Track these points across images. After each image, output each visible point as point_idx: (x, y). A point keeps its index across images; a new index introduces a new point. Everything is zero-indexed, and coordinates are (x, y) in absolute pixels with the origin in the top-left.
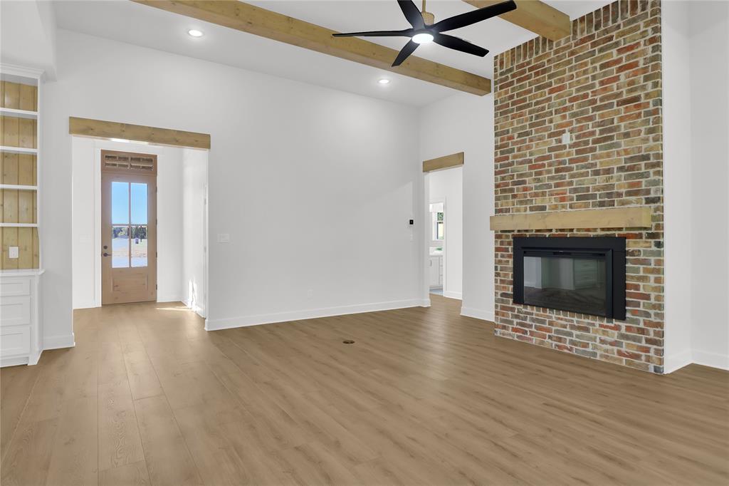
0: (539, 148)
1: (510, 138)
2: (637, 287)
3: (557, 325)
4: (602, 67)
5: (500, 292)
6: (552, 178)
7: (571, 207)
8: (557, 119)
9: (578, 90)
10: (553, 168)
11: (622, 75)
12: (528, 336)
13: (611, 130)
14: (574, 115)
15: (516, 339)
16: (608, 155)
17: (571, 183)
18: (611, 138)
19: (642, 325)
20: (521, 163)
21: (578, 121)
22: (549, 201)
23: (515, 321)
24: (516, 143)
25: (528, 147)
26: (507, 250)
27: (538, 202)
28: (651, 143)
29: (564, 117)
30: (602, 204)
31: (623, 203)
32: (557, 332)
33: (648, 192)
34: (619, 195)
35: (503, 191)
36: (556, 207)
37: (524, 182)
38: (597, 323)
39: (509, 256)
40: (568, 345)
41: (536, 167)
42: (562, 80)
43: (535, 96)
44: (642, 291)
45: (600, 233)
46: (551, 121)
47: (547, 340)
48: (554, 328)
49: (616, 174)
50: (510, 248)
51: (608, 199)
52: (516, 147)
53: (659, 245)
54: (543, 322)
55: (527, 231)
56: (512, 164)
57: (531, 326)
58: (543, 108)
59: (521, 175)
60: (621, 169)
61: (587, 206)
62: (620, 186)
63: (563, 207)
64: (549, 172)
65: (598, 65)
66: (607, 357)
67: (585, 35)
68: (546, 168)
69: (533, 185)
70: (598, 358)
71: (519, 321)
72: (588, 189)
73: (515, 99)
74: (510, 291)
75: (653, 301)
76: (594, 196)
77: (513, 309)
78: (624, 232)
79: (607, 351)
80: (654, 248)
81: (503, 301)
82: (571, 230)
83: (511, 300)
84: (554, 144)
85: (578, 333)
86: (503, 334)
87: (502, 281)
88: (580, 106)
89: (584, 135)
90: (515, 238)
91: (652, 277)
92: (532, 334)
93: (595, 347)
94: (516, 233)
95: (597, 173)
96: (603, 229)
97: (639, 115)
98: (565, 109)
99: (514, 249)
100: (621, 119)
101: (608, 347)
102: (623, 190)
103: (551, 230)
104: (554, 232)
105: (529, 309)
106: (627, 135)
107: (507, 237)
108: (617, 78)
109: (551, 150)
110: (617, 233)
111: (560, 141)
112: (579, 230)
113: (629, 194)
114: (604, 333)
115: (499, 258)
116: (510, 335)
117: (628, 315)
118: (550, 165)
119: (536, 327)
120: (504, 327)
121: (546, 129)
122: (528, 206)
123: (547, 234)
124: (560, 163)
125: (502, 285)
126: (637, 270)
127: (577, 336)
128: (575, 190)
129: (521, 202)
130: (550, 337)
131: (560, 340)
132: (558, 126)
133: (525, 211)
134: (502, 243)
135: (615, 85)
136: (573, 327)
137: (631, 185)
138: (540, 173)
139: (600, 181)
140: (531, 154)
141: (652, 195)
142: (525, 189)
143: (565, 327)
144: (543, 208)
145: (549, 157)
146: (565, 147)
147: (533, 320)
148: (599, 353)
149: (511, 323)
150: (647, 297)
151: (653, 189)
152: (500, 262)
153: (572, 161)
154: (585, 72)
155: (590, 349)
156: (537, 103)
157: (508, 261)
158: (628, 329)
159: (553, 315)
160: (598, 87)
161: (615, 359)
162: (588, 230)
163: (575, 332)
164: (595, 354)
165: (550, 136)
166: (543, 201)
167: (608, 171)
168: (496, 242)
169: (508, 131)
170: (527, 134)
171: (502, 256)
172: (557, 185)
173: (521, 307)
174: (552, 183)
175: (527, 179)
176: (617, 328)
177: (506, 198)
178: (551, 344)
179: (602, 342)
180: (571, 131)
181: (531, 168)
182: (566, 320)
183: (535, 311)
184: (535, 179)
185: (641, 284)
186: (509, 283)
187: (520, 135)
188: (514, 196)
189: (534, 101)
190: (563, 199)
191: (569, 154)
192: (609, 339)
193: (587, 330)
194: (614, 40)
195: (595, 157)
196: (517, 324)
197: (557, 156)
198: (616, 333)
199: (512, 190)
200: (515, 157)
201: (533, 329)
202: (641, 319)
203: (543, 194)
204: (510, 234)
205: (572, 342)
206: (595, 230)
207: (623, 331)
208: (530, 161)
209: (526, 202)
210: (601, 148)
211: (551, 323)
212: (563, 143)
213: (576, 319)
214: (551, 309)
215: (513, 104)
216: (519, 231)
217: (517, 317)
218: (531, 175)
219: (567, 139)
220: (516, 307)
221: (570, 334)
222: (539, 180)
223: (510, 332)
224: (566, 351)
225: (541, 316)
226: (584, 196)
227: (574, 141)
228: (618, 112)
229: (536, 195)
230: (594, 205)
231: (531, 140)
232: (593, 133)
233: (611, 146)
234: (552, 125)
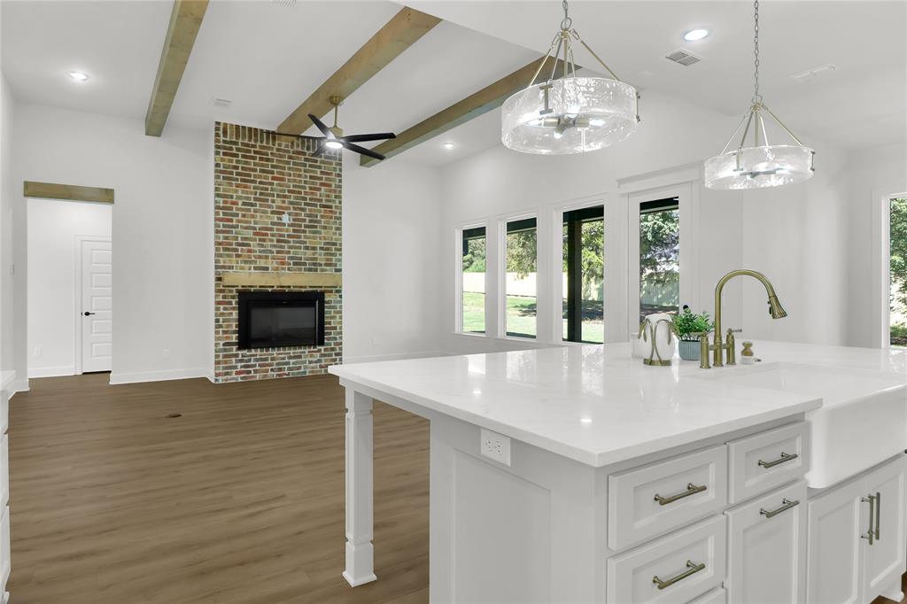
0: (264, 219)
1: (233, 203)
2: (330, 323)
3: (278, 359)
4: (311, 177)
5: (222, 343)
6: (274, 246)
7: (289, 269)
8: (278, 201)
9: (294, 186)
10: (275, 239)
11: (323, 188)
12: (252, 374)
13: (316, 222)
14: (291, 203)
15: (240, 380)
16: (314, 238)
17: (289, 252)
18: (316, 227)
19: (333, 346)
20: (246, 228)
21: (295, 209)
22: (271, 264)
23: (239, 365)
24: (241, 210)
25: (253, 216)
26: (230, 303)
27: (262, 263)
28: (338, 236)
29: (284, 202)
30: (310, 270)
31: (323, 270)
32: (278, 364)
33: (336, 265)
34: (321, 265)
35: (225, 249)
36: (277, 269)
37: (249, 245)
38: (307, 351)
39: (233, 309)
40: (287, 372)
41: (261, 234)
42: (283, 174)
43: (260, 177)
44: (332, 325)
45: (308, 289)
46: (273, 201)
47: (270, 373)
48: (275, 362)
49: (318, 251)
50: (234, 301)
51: (314, 267)
52: (240, 213)
53: (341, 297)
54: (266, 359)
55: (250, 286)
56: (237, 227)
57: (255, 366)
58: (267, 189)
59: (246, 239)
60: (321, 248)
61: (300, 270)
62: (321, 259)
63: (283, 269)
64: (272, 241)
65: (308, 175)
66: (312, 372)
67: (300, 149)
68: (269, 237)
69: (257, 249)
70: (307, 374)
71: (243, 364)
72: (301, 259)
73: (240, 170)
74: (234, 338)
75: (338, 330)
76: (305, 264)
77: (236, 355)
78: (323, 289)
79: (313, 368)
80: (339, 299)
81: (225, 350)
82: (289, 287)
83: (235, 348)
84: (276, 220)
85: (294, 361)
86: (226, 380)
87: (224, 332)
88: (295, 198)
89: (298, 220)
90: (238, 291)
91: (338, 315)
92: (256, 371)
93: (305, 367)
94: (240, 288)
95: (307, 248)
96: (311, 287)
97: (331, 218)
98: (285, 196)
99: (239, 303)
100: (322, 216)
101: (314, 364)
102: (323, 262)
103: (273, 287)
104: (275, 288)
105: (253, 352)
106: (325, 228)
107: (231, 291)
108: (319, 189)
109: (273, 223)
110: (319, 289)
111: (281, 219)
112: (294, 287)
113: (326, 265)
114: (311, 356)
115: (222, 311)
116: (234, 379)
117: (326, 341)
118: (272, 235)
119: (260, 365)
120: (227, 374)
121: (269, 207)
122: (252, 266)
123: (270, 290)
124: (281, 236)
125: (225, 335)
126: (330, 312)
127: (293, 363)
128: (292, 258)
129: (246, 262)
130: (272, 370)
131: (280, 369)
132: (278, 207)
133: (250, 269)
134: (224, 297)
135: (318, 193)
136: (290, 358)
137: (327, 260)
138: (264, 240)
139: (309, 253)
140: (255, 223)
141: (338, 268)
142: (250, 251)
143: (284, 359)
144: (267, 269)
145: (271, 229)
146: (284, 224)
147: (257, 360)
148: (308, 370)
149: (235, 367)
150: (335, 328)
151: (338, 263)
152: (222, 314)
153: (289, 236)
154: (300, 176)
155: (302, 370)
156: (261, 183)
157: (231, 313)
158: (325, 350)
159: (274, 352)
160: (308, 190)
161: (317, 371)
162: (301, 287)
163: (291, 361)
164: (305, 372)
165: (273, 212)
166: (266, 263)
167: (314, 248)
168: (216, 296)
169: (232, 197)
170: (252, 205)
171: (225, 309)
172: (278, 252)
173: (245, 352)
174: (274, 250)
175: (251, 243)
176: (320, 350)
177: (229, 256)
178: (272, 375)
179: (310, 362)
180: (290, 214)
181: (254, 234)
182: (285, 354)
183: (259, 352)
184: (259, 244)
185: (332, 321)
186: (234, 332)
187: (244, 204)
188: (238, 256)
189: (258, 180)
190: (283, 263)
191: (287, 230)
192: (314, 359)
193: (300, 357)
194: (318, 164)
195: (305, 237)
196: (241, 367)
197: (278, 230)
198: (318, 354)
199: (236, 250)
200: (239, 221)
201: (257, 368)
202: (332, 342)
203: (267, 257)
204: (234, 289)
205: (290, 369)
206: (305, 287)
207: (323, 352)
208: (255, 228)
209: (251, 262)
210: (310, 232)
211: (273, 359)
212: (284, 221)
213: (292, 352)
214: (273, 347)
215: (237, 174)
216: (243, 286)
217: (241, 361)
218: (255, 240)
219: (286, 219)
220: (240, 352)
221: (288, 363)
222: (262, 246)
223: (234, 376)
224: (285, 377)
225: (265, 355)
226: (298, 263)
227: (292, 222)
228: (320, 212)
229: (260, 257)
230: (305, 270)
231: (256, 211)
232: (305, 220)
233: (315, 232)
234: (274, 204)
